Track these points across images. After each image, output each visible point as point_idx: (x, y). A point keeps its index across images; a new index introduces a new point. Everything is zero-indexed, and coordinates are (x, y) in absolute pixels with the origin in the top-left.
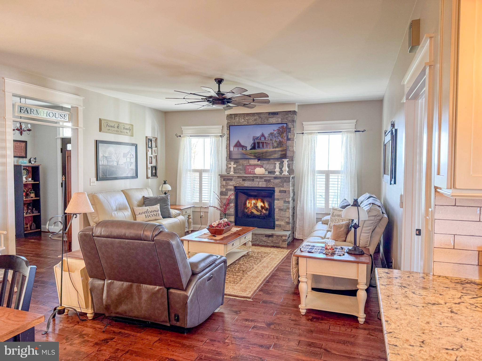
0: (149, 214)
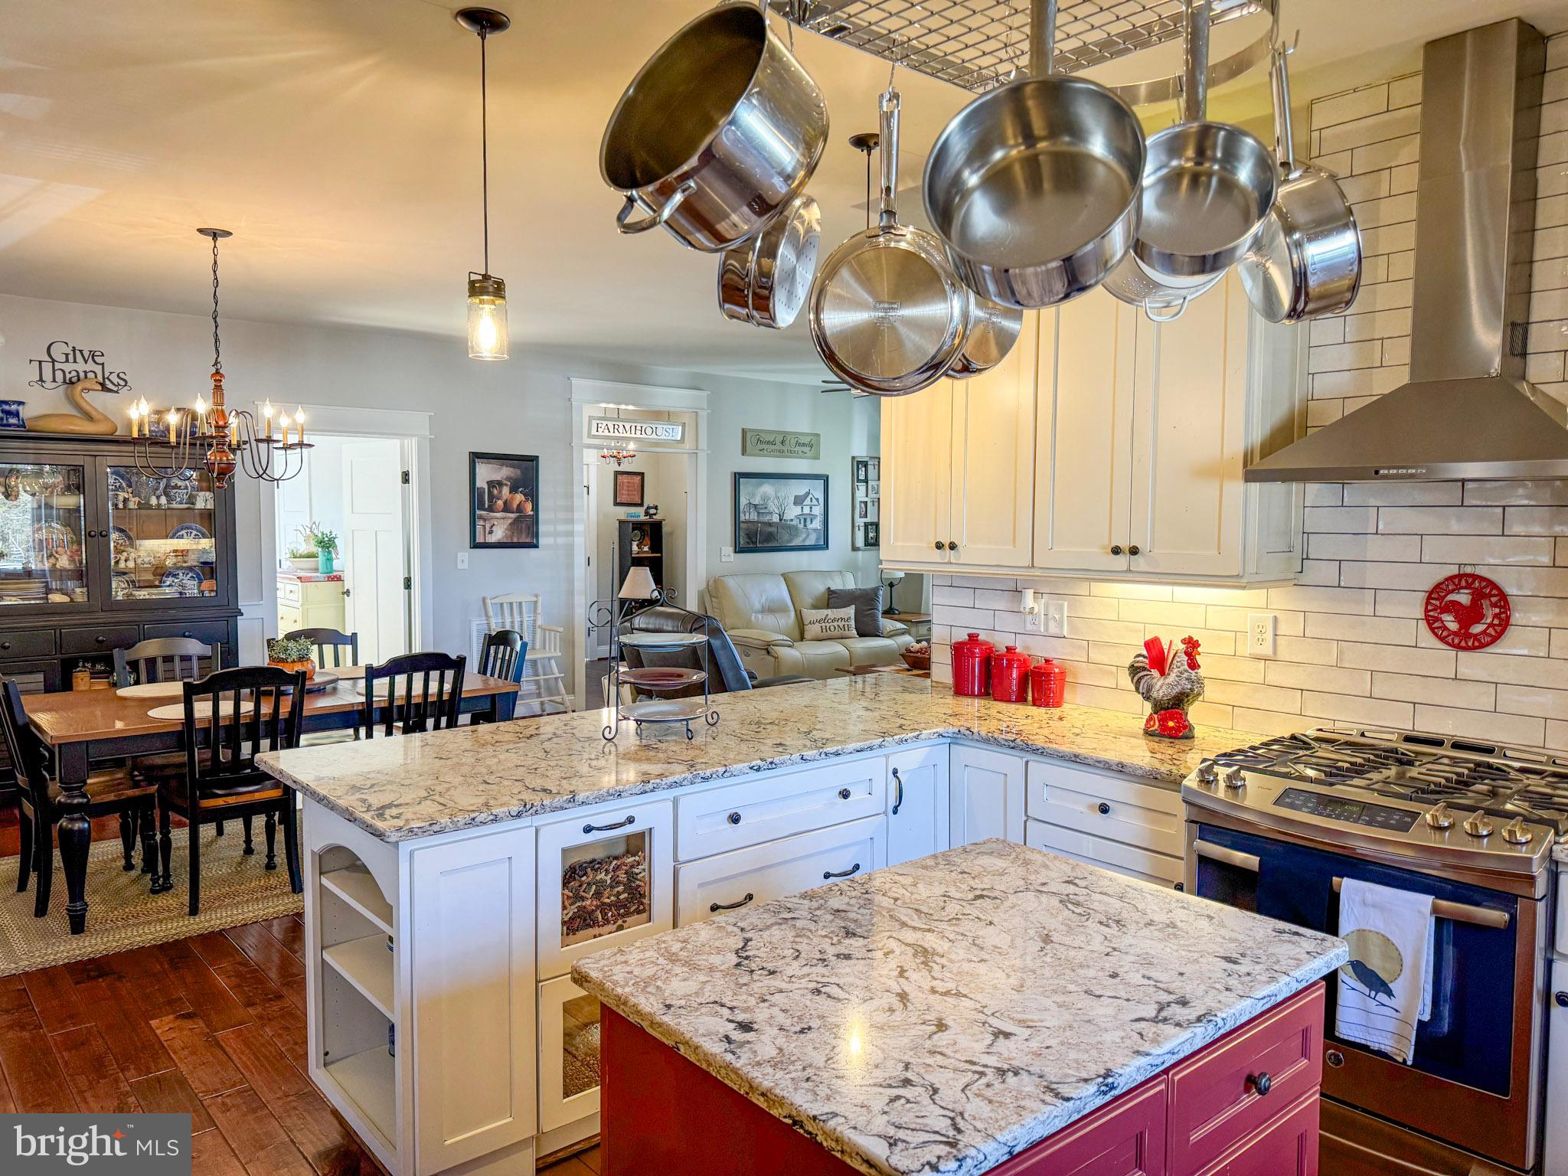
0: (828, 625)
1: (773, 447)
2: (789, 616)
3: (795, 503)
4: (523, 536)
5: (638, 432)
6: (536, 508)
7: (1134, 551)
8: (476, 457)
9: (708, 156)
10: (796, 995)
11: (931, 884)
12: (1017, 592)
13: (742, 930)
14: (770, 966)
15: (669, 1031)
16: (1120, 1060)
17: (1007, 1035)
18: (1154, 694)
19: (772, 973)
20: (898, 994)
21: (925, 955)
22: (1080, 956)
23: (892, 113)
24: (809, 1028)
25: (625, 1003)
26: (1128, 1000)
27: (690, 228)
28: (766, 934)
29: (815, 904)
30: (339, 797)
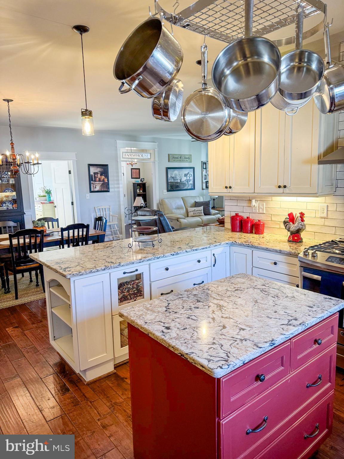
0: (195, 212)
1: (177, 159)
2: (184, 210)
3: (185, 176)
4: (105, 189)
5: (137, 156)
6: (108, 180)
7: (285, 187)
8: (90, 165)
9: (145, 68)
10: (183, 319)
11: (222, 287)
12: (250, 201)
13: (168, 301)
14: (175, 311)
15: (146, 330)
16: (276, 336)
17: (243, 329)
18: (291, 230)
19: (176, 313)
20: (212, 318)
21: (220, 307)
22: (266, 306)
23: (205, 52)
24: (186, 328)
25: (134, 322)
26: (279, 319)
27: (142, 91)
28: (174, 302)
29: (189, 293)
30: (53, 266)
